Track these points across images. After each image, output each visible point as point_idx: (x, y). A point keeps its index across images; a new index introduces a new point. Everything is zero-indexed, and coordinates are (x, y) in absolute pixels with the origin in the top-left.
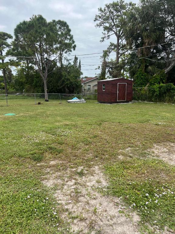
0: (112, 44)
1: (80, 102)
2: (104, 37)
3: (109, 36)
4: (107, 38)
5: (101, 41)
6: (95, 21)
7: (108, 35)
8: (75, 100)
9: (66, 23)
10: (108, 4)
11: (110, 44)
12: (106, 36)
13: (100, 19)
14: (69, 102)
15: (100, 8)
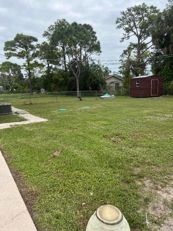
0: (132, 44)
1: (111, 98)
2: (124, 37)
3: (128, 37)
4: (126, 38)
5: (121, 41)
6: (116, 23)
7: (128, 35)
8: (107, 96)
9: (91, 27)
10: (130, 8)
11: (129, 44)
12: (127, 37)
13: (121, 22)
14: (101, 98)
15: (122, 12)
